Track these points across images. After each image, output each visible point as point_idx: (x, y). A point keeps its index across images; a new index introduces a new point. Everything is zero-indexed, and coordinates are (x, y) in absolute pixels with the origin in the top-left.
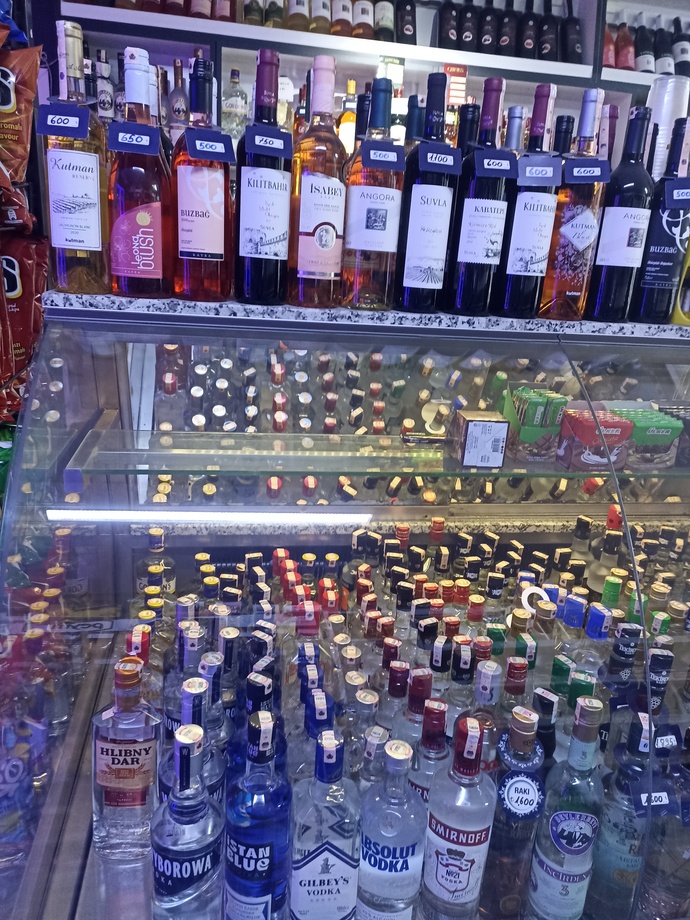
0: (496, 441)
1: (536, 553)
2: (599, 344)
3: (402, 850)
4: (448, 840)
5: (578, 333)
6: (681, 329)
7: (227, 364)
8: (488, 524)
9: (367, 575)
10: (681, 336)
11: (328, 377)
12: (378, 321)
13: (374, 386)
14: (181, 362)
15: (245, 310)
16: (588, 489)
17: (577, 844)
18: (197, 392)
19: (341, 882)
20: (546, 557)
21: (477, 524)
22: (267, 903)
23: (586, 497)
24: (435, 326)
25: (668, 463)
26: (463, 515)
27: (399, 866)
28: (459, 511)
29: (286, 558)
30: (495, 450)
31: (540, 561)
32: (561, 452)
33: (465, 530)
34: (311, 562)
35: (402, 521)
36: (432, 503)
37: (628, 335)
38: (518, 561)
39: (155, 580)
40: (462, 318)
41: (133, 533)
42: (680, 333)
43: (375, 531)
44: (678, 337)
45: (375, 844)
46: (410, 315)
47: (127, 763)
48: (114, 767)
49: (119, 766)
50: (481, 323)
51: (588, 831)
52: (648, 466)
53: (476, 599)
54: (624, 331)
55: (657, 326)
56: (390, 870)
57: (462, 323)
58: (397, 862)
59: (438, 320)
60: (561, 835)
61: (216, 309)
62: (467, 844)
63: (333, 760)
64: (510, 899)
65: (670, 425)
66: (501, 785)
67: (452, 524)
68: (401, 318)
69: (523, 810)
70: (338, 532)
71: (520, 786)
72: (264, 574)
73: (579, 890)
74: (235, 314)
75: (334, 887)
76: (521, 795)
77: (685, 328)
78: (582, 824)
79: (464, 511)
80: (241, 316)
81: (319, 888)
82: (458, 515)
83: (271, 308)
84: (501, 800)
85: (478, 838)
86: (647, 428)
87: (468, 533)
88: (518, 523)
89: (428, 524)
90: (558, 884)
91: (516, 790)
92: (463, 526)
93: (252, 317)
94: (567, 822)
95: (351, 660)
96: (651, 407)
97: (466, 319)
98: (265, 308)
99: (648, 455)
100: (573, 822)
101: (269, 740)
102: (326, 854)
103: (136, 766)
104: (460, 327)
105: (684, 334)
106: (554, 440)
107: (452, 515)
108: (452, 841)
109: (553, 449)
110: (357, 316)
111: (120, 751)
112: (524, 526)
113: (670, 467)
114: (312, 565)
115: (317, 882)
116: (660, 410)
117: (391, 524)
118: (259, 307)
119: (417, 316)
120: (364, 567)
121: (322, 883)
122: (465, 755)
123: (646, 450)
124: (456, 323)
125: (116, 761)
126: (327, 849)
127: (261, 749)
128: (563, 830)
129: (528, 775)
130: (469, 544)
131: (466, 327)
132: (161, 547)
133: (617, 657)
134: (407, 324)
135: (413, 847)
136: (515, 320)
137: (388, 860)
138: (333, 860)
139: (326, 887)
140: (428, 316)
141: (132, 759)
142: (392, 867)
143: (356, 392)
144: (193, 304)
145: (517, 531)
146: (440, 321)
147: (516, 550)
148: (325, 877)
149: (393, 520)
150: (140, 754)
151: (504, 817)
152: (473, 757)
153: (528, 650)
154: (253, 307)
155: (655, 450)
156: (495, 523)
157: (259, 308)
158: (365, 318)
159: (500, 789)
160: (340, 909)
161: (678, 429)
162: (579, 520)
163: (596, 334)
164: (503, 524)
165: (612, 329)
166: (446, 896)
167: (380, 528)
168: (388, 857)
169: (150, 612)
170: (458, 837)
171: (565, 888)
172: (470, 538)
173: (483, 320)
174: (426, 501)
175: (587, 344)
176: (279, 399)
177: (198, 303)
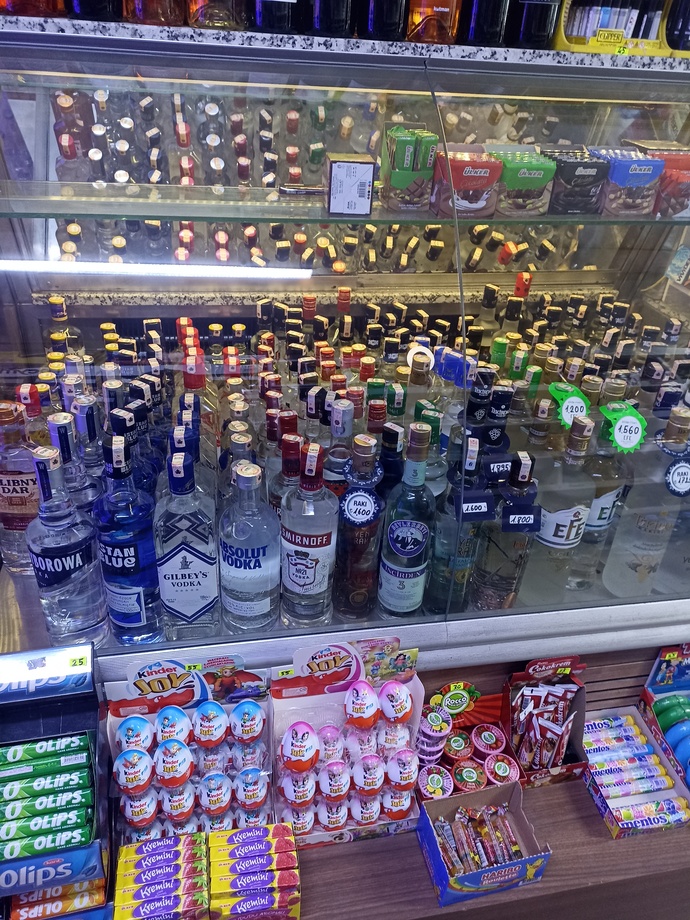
0: (362, 184)
1: (439, 321)
2: (468, 72)
3: (253, 550)
4: (294, 543)
5: (447, 57)
6: (558, 54)
7: (127, 123)
8: (397, 294)
9: (270, 342)
10: (559, 62)
11: (240, 139)
12: (225, 41)
13: (291, 150)
14: (81, 123)
15: (73, 26)
16: (502, 259)
17: (409, 547)
18: (95, 154)
19: (200, 576)
20: (448, 324)
21: (387, 295)
22: (139, 594)
23: (502, 267)
24: (289, 47)
25: (541, 210)
26: (373, 285)
27: (252, 565)
28: (368, 282)
29: (189, 326)
30: (362, 195)
31: (441, 328)
32: (433, 199)
33: (373, 301)
34: (217, 332)
35: (310, 292)
36: (341, 273)
37: (501, 60)
38: (420, 328)
39: (59, 346)
40: (318, 39)
41: (35, 302)
42: (558, 58)
43: (283, 303)
44: (555, 64)
45: (231, 547)
46: (259, 35)
47: (17, 492)
48: (5, 495)
49: (9, 495)
50: (339, 45)
51: (420, 538)
52: (520, 212)
53: (367, 360)
54: (497, 56)
55: (532, 51)
56: (245, 568)
57: (318, 44)
58: (250, 561)
59: (291, 41)
60: (396, 540)
61: (41, 25)
62: (310, 546)
63: (182, 475)
64: (358, 594)
65: (542, 166)
66: (342, 499)
67: (361, 295)
68: (250, 38)
69: (360, 519)
70: (246, 303)
71: (358, 499)
72: (159, 337)
73: (415, 585)
74: (63, 31)
75: (196, 581)
76: (359, 507)
77: (563, 53)
78: (413, 530)
79: (373, 282)
80: (69, 32)
81: (182, 581)
82: (368, 285)
83: (102, 24)
84: (341, 512)
85: (319, 541)
86: (519, 170)
87: (377, 305)
88: (427, 294)
89: (337, 295)
90: (395, 580)
91: (355, 503)
92: (370, 296)
93: (82, 34)
94: (400, 529)
95: (238, 412)
96: (535, 150)
97: (322, 40)
98: (96, 23)
99: (521, 200)
100: (405, 529)
101: (122, 458)
102: (184, 553)
103: (26, 495)
104: (316, 49)
105: (561, 60)
106: (426, 186)
107: (362, 285)
108: (298, 544)
109: (426, 196)
110: (200, 34)
111: (8, 481)
112: (433, 297)
113: (543, 214)
114: (218, 335)
115: (179, 576)
116: (542, 152)
117: (299, 294)
118: (89, 22)
119: (268, 36)
120: (267, 335)
121: (183, 576)
122: (306, 473)
123: (519, 195)
124: (311, 45)
125: (7, 490)
126: (183, 549)
127: (115, 466)
128: (398, 536)
129: (366, 491)
130: (377, 314)
131: (322, 49)
132: (63, 316)
133: (474, 400)
134: (257, 45)
135: (264, 548)
136: (376, 42)
137: (242, 560)
138: (190, 557)
139: (187, 580)
140: (280, 36)
141: (21, 489)
142: (247, 565)
143: (269, 156)
144: (14, 18)
145: (427, 301)
146: (294, 43)
147: (420, 318)
148: (186, 572)
149: (301, 291)
150: (27, 484)
151: (346, 526)
152: (313, 474)
153: (396, 398)
154: (82, 23)
155: (527, 195)
156: (404, 294)
157: (88, 24)
158: (209, 38)
159: (341, 502)
160: (203, 597)
161: (550, 170)
162: (487, 289)
163: (467, 59)
164: (413, 295)
165: (483, 54)
166: (298, 590)
167: (288, 299)
168: (242, 557)
169: (50, 374)
170: (302, 541)
171: (401, 583)
172: (378, 308)
173: (341, 41)
174: (335, 271)
175: (456, 72)
176: (185, 164)
177: (20, 18)
